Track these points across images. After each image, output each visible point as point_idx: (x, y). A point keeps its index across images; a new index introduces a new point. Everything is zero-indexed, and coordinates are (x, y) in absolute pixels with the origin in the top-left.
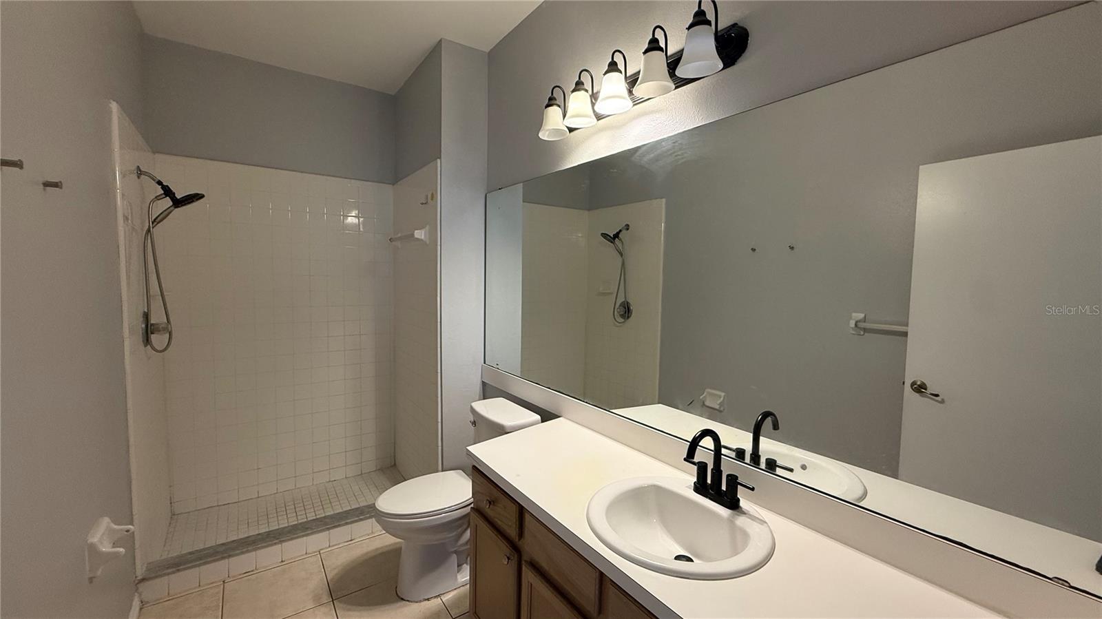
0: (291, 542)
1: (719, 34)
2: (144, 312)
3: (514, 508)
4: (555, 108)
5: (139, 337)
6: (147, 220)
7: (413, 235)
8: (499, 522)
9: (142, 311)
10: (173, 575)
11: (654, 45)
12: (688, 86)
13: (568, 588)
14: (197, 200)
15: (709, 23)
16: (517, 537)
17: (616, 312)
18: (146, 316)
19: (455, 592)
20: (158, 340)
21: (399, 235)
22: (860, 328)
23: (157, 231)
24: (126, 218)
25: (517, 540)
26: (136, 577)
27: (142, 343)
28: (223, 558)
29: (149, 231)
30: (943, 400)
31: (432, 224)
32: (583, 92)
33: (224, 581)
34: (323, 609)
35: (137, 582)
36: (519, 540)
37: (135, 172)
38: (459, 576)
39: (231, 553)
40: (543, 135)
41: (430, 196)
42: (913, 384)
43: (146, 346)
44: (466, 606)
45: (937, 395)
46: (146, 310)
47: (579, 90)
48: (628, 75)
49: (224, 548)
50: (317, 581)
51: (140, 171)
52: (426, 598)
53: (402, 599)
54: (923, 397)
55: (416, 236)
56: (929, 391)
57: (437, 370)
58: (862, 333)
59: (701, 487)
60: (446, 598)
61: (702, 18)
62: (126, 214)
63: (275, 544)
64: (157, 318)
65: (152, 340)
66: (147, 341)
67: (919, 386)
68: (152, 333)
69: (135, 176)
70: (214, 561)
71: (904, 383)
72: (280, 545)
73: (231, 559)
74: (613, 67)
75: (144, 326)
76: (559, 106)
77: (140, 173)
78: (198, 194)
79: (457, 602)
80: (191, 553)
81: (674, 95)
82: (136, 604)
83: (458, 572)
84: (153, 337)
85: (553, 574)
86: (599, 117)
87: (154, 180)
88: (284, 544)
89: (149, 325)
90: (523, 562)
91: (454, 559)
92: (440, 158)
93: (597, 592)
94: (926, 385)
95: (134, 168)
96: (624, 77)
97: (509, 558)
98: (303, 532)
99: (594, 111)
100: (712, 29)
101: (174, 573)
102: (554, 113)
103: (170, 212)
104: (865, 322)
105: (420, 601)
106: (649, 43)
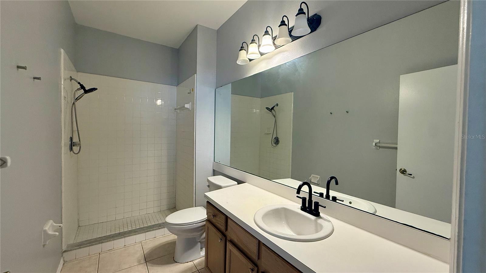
0: (129, 237)
1: (309, 18)
2: (71, 137)
3: (223, 217)
4: (243, 51)
5: (68, 147)
6: (73, 98)
7: (184, 107)
8: (217, 224)
9: (69, 137)
10: (78, 250)
11: (283, 23)
12: (297, 40)
13: (245, 249)
14: (94, 90)
15: (304, 13)
16: (225, 230)
17: (272, 142)
18: (71, 139)
19: (199, 259)
20: (75, 149)
21: (179, 107)
22: (378, 146)
23: (77, 103)
24: (65, 97)
25: (225, 231)
26: (62, 250)
27: (69, 150)
28: (100, 243)
29: (74, 103)
30: (414, 176)
31: (192, 101)
32: (255, 44)
33: (99, 254)
34: (141, 266)
35: (62, 252)
36: (226, 231)
37: (70, 78)
38: (201, 253)
39: (103, 241)
40: (239, 62)
41: (192, 90)
42: (401, 170)
43: (71, 151)
44: (203, 265)
45: (411, 175)
46: (71, 136)
47: (253, 43)
48: (273, 37)
49: (100, 239)
50: (139, 254)
51: (71, 78)
52: (187, 262)
53: (176, 262)
54: (405, 175)
55: (185, 107)
56: (407, 173)
57: (194, 164)
58: (378, 148)
59: (304, 208)
60: (195, 262)
61: (302, 11)
62: (65, 96)
63: (122, 238)
64: (75, 140)
65: (74, 149)
66: (71, 149)
67: (403, 171)
68: (74, 146)
69: (69, 80)
70: (96, 244)
71: (396, 170)
72: (124, 239)
73: (103, 244)
74: (267, 33)
75: (70, 143)
76: (245, 50)
77: (71, 79)
78: (95, 88)
79: (200, 264)
80: (86, 241)
81: (292, 44)
82: (62, 262)
83: (201, 251)
84: (74, 148)
85: (240, 244)
86: (262, 54)
87: (77, 82)
88: (126, 238)
89: (72, 143)
90: (227, 241)
91: (199, 245)
92: (196, 74)
93: (257, 250)
94: (406, 170)
95: (69, 77)
96: (271, 38)
97: (221, 239)
98: (134, 233)
99: (259, 52)
100: (306, 16)
101: (78, 249)
102: (243, 52)
103: (83, 95)
104: (379, 143)
105: (184, 263)
106: (281, 23)
